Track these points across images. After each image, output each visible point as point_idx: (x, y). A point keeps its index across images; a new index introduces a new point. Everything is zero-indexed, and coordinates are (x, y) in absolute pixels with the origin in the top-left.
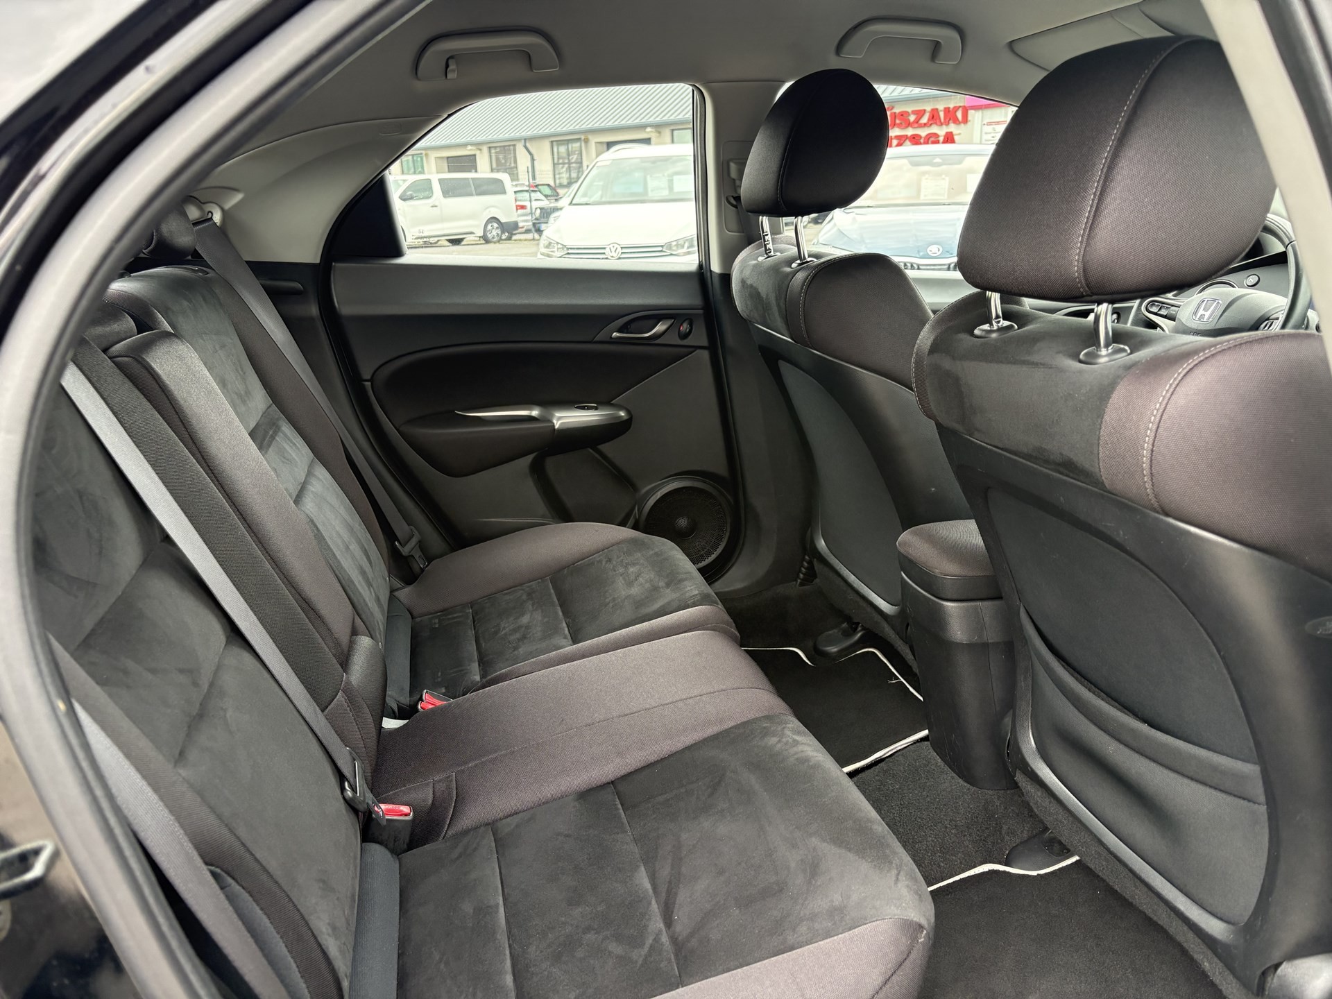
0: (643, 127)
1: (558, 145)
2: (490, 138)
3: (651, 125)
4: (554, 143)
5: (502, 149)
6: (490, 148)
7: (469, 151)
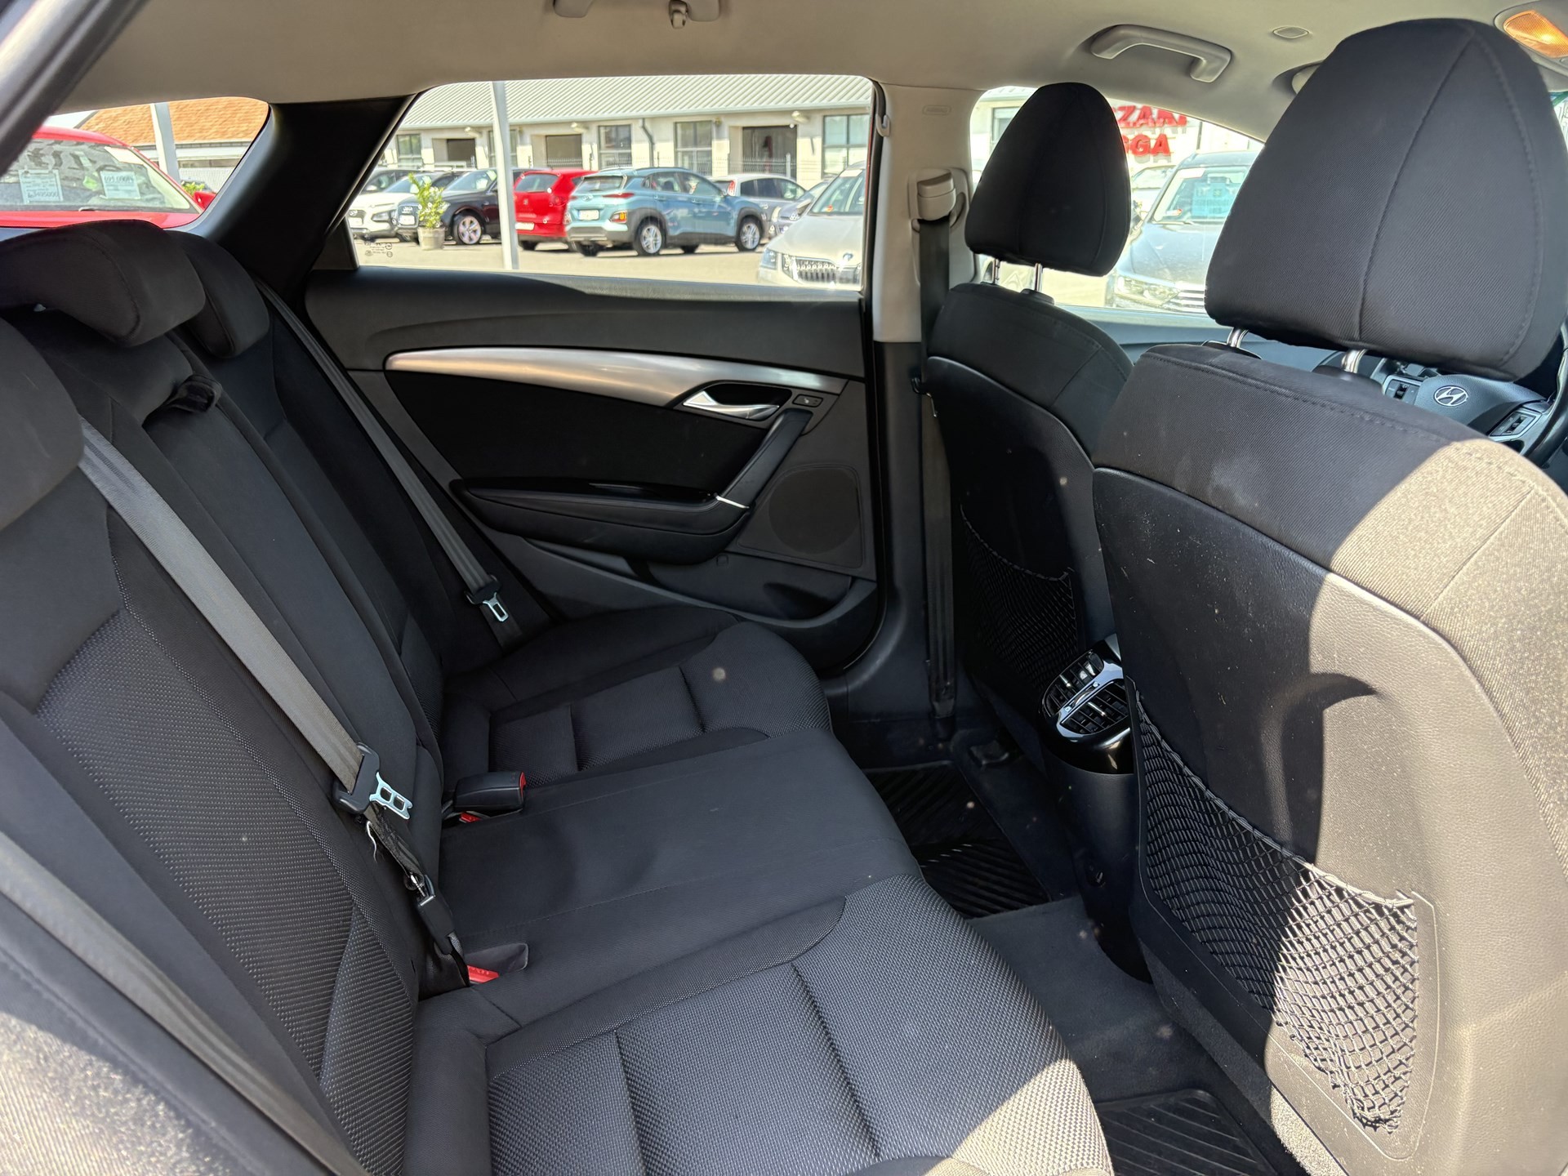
0: (789, 112)
1: (682, 127)
2: (600, 116)
3: (800, 111)
4: (679, 126)
5: (614, 129)
6: (599, 127)
7: (575, 129)
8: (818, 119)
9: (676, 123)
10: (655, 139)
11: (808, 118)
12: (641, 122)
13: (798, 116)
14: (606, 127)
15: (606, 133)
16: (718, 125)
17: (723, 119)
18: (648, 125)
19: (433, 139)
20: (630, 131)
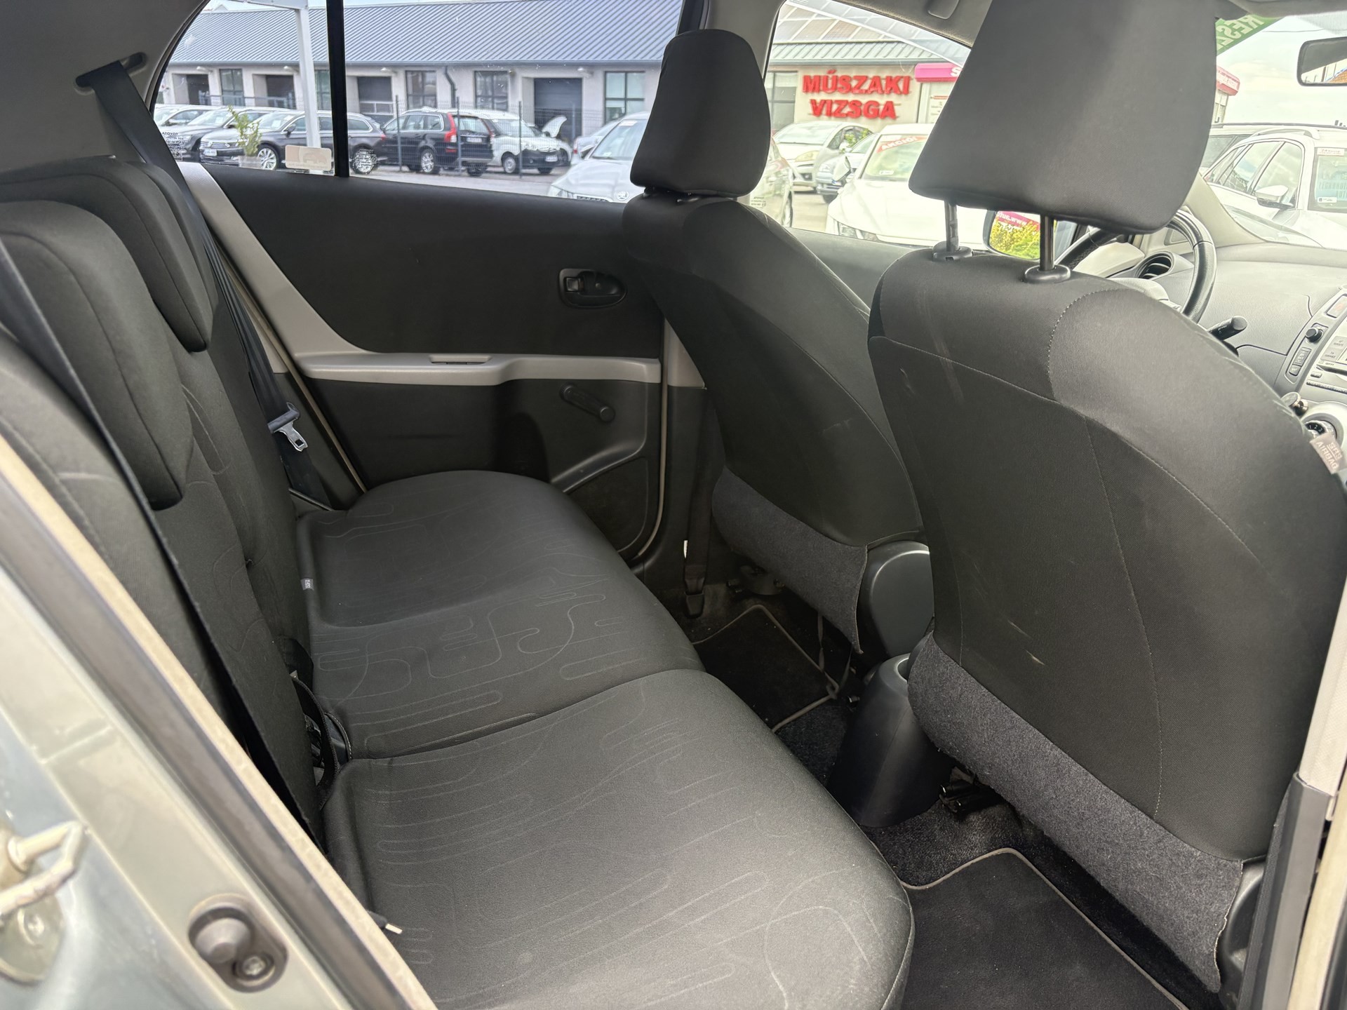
0: (575, 66)
1: (481, 76)
2: (406, 61)
3: (584, 65)
4: (478, 73)
5: (420, 73)
7: (383, 72)
8: (600, 74)
9: (475, 72)
10: (456, 87)
11: (592, 73)
12: (443, 68)
13: (584, 71)
14: (412, 72)
15: (413, 77)
16: (513, 75)
17: (517, 70)
18: (449, 73)
19: (254, 75)
20: (435, 77)
